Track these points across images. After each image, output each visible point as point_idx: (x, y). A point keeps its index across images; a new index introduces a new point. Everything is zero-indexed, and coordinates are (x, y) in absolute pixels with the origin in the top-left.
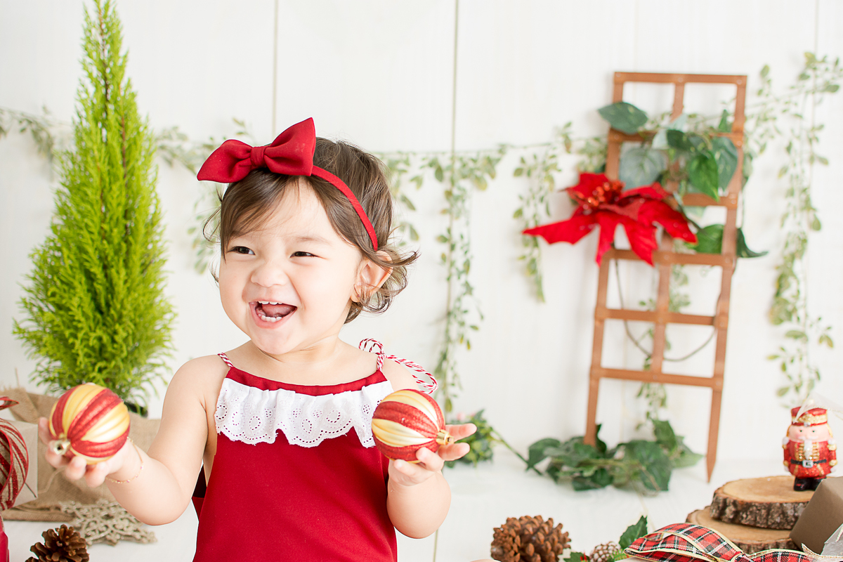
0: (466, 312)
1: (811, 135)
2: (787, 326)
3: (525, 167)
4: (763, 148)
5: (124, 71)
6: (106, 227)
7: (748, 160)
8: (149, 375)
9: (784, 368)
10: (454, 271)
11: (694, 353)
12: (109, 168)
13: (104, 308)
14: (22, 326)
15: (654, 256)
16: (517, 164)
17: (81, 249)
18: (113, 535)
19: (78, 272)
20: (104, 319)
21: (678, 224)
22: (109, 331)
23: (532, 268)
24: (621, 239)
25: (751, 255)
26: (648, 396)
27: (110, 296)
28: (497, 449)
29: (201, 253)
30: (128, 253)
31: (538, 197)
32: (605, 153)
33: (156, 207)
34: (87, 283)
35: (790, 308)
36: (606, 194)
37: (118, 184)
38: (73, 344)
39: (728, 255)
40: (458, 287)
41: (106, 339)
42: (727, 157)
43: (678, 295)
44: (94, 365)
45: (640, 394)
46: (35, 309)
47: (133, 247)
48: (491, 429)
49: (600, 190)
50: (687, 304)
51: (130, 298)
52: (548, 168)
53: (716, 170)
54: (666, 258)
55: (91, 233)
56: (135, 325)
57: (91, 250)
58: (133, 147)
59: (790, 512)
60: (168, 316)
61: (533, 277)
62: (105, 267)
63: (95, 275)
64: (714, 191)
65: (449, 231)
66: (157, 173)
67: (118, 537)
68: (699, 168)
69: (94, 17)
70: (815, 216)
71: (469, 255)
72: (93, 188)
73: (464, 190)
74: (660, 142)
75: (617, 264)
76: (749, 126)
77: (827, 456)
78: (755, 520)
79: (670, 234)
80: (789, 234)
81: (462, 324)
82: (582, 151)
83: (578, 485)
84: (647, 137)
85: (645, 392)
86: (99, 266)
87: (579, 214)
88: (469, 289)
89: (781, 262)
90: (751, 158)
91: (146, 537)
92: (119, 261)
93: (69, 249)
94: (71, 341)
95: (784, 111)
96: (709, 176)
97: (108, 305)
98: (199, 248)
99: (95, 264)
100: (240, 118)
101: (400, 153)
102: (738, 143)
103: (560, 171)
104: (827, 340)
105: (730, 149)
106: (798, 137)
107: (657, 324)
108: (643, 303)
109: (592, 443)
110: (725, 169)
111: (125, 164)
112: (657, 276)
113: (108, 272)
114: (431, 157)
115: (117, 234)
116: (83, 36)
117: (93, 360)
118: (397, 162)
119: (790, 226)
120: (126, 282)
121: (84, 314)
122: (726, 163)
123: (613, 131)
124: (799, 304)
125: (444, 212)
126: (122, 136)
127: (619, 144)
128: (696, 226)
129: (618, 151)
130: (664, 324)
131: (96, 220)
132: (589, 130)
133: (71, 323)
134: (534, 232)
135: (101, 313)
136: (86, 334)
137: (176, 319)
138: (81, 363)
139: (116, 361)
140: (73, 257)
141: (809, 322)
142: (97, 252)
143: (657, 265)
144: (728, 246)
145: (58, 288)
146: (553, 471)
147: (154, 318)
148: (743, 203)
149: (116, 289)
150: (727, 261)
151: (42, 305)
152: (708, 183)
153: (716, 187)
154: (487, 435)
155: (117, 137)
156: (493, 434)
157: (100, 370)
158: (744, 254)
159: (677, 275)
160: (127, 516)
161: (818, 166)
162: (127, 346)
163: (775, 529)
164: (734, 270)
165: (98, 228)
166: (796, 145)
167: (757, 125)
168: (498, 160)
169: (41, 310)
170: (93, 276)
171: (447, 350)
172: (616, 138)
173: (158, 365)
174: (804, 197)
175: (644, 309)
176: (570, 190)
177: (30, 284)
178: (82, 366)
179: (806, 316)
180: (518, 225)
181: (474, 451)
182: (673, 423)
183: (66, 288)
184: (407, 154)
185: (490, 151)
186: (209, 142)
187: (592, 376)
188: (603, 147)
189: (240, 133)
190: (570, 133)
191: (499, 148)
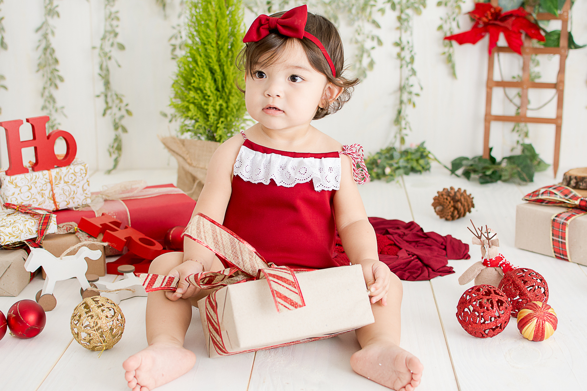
0: (412, 86)
3: (443, 1)
6: (220, 43)
10: (404, 62)
11: (545, 104)
13: (221, 89)
15: (522, 50)
17: (208, 56)
19: (205, 68)
20: (220, 95)
21: (534, 31)
22: (225, 100)
23: (449, 59)
24: (502, 41)
25: (577, 47)
26: (518, 131)
27: (224, 82)
28: (433, 164)
30: (232, 57)
31: (452, 18)
34: (211, 75)
36: (492, 14)
38: (208, 110)
39: (563, 48)
40: (406, 71)
41: (225, 105)
43: (534, 72)
44: (218, 120)
45: (513, 130)
48: (429, 152)
49: (489, 13)
50: (539, 77)
51: (236, 82)
52: (457, 1)
54: (527, 50)
55: (212, 47)
57: (213, 56)
61: (450, 65)
62: (220, 66)
63: (216, 71)
64: (555, 11)
65: (400, 39)
71: (413, 53)
72: (212, 21)
73: (407, 15)
75: (498, 55)
79: (530, 36)
81: (410, 93)
83: (482, 181)
85: (516, 129)
86: (217, 65)
87: (475, 27)
88: (414, 72)
92: (228, 61)
93: (200, 56)
94: (205, 107)
96: (553, 2)
97: (223, 87)
99: (215, 64)
103: (464, 2)
107: (523, 89)
108: (514, 77)
109: (487, 157)
112: (522, 61)
113: (222, 68)
117: (217, 117)
120: (233, 74)
121: (211, 92)
125: (397, 28)
128: (545, 31)
130: (527, 89)
131: (214, 39)
133: (205, 97)
134: (450, 38)
135: (219, 91)
136: (213, 104)
138: (211, 119)
140: (202, 61)
142: (217, 57)
143: (524, 55)
144: (563, 42)
145: (196, 78)
146: (467, 174)
148: (571, 17)
149: (228, 77)
150: (563, 51)
152: (552, 7)
153: (556, 9)
154: (427, 156)
156: (430, 156)
157: (222, 122)
158: (573, 46)
159: (534, 61)
162: (235, 108)
164: (567, 57)
165: (216, 44)
170: (213, 71)
171: (401, 109)
175: (515, 80)
176: (470, 13)
180: (440, 35)
181: (420, 165)
182: (534, 146)
183: (201, 78)
187: (486, 120)
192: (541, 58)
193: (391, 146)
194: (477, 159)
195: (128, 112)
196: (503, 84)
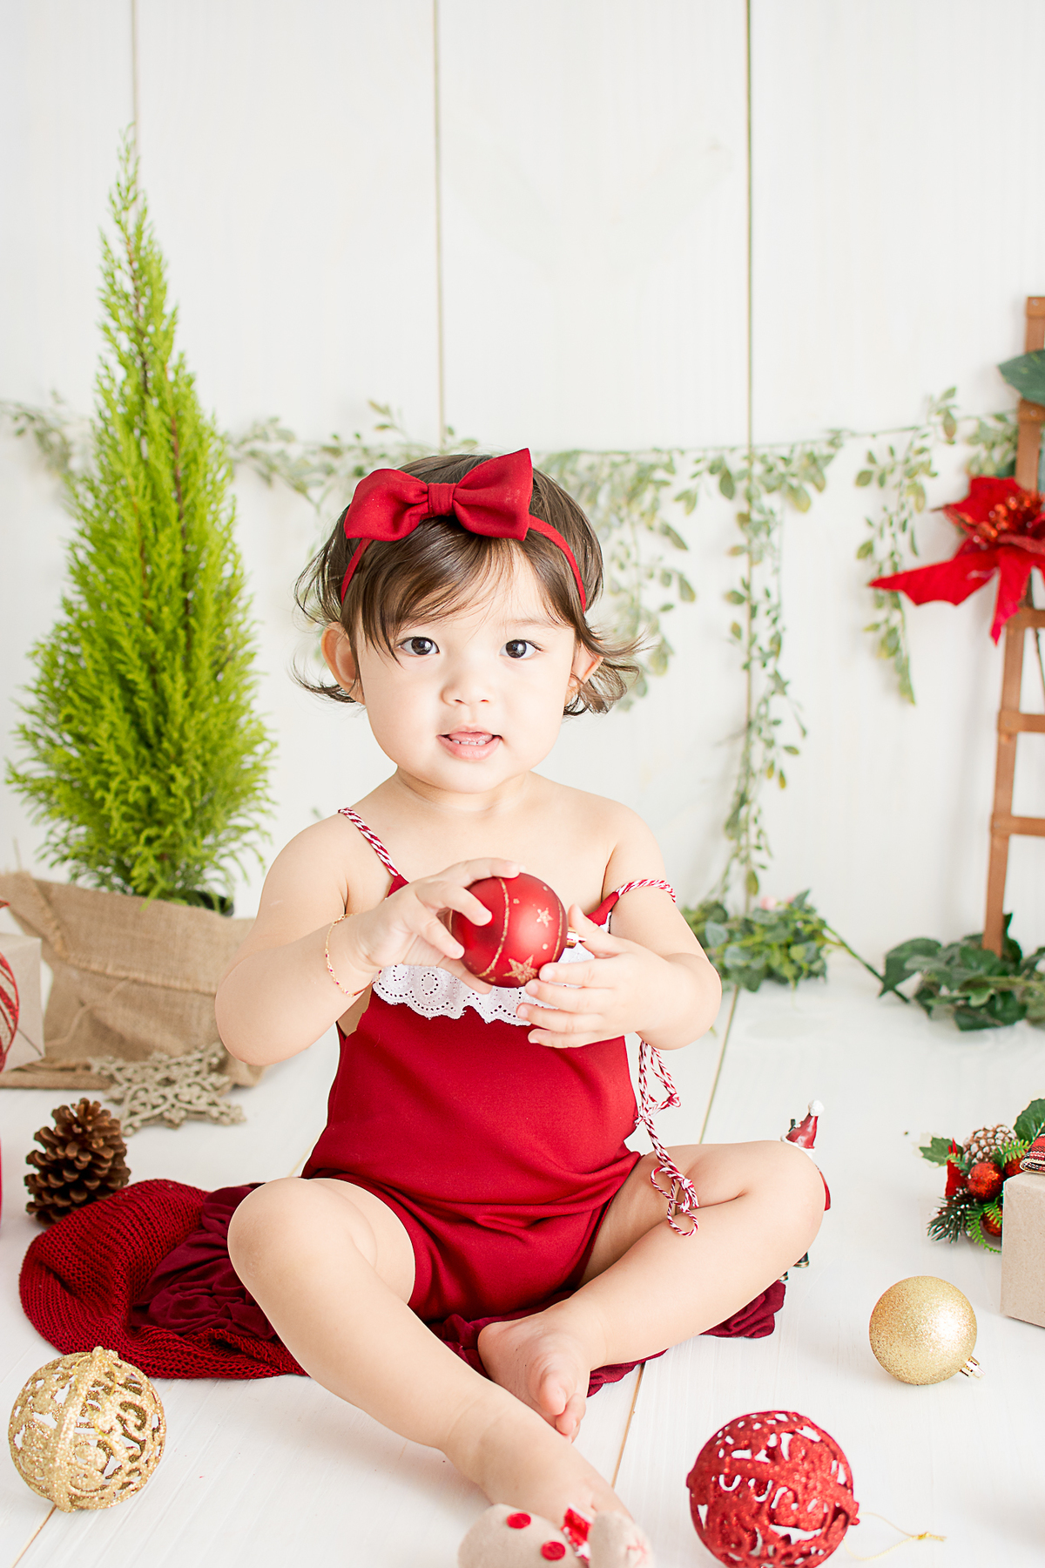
0: (776, 723)
3: (876, 469)
5: (172, 340)
6: (151, 604)
8: (234, 846)
10: (755, 652)
12: (153, 504)
13: (153, 740)
14: (21, 771)
16: (861, 464)
17: (112, 644)
18: (174, 1111)
19: (107, 679)
20: (153, 756)
22: (162, 776)
23: (891, 644)
27: (160, 719)
28: (834, 959)
30: (189, 645)
31: (897, 521)
32: (1014, 441)
33: (235, 567)
34: (122, 697)
36: (1011, 514)
37: (168, 531)
38: (103, 799)
40: (762, 683)
41: (155, 790)
44: (138, 832)
46: (42, 743)
47: (196, 637)
48: (823, 923)
49: (1001, 509)
51: (193, 722)
52: (915, 469)
55: (127, 615)
56: (205, 764)
57: (126, 644)
58: (193, 467)
60: (260, 749)
61: (892, 661)
62: (152, 671)
63: (136, 684)
65: (746, 584)
66: (234, 509)
67: (183, 1114)
69: (120, 252)
71: (779, 625)
72: (127, 539)
73: (770, 512)
75: (1037, 636)
81: (770, 744)
82: (973, 440)
83: (965, 1021)
86: (141, 669)
88: (780, 684)
91: (228, 1115)
92: (174, 659)
93: (92, 641)
94: (98, 795)
97: (159, 733)
99: (135, 667)
100: (381, 402)
101: (657, 451)
103: (935, 475)
109: (996, 947)
111: (179, 499)
113: (157, 677)
114: (713, 456)
115: (168, 617)
116: (103, 284)
117: (137, 825)
118: (653, 467)
120: (186, 695)
121: (119, 750)
123: (1025, 403)
125: (736, 551)
126: (174, 450)
127: (1038, 424)
129: (1038, 440)
131: (135, 593)
132: (986, 400)
133: (99, 764)
134: (891, 583)
135: (149, 746)
136: (123, 782)
137: (275, 752)
138: (116, 830)
139: (175, 825)
140: (98, 656)
142: (138, 646)
145: (75, 706)
146: (926, 995)
147: (236, 753)
149: (171, 707)
151: (53, 735)
154: (817, 934)
155: (165, 453)
156: (826, 933)
157: (149, 841)
160: (198, 1079)
162: (192, 800)
165: (138, 606)
168: (829, 458)
169: (51, 742)
170: (132, 686)
171: (747, 788)
172: (1033, 414)
173: (248, 829)
176: (952, 509)
177: (32, 700)
178: (119, 836)
180: (866, 571)
181: (792, 961)
184: (669, 452)
185: (813, 442)
186: (331, 443)
187: (993, 830)
188: (1009, 432)
189: (383, 427)
190: (954, 407)
191: (828, 436)
193: (714, 898)
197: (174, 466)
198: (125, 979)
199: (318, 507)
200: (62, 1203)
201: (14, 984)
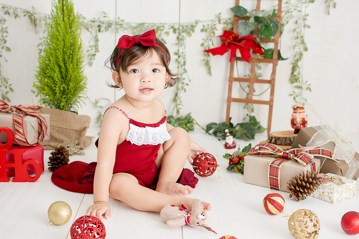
0: (184, 79)
1: (304, 18)
2: (296, 84)
3: (205, 29)
4: (287, 22)
6: (65, 50)
7: (282, 26)
8: (78, 100)
9: (294, 99)
10: (180, 65)
11: (263, 93)
12: (65, 29)
13: (64, 78)
14: (36, 83)
15: (249, 59)
16: (202, 28)
17: (57, 57)
19: (55, 65)
20: (64, 81)
21: (258, 49)
22: (67, 85)
23: (207, 64)
24: (238, 54)
25: (283, 59)
27: (66, 73)
28: (196, 127)
29: (90, 59)
30: (72, 58)
31: (209, 39)
32: (233, 24)
33: (81, 42)
34: (59, 69)
35: (296, 78)
36: (233, 38)
38: (55, 90)
39: (275, 59)
40: (181, 70)
41: (66, 87)
42: (275, 25)
43: (258, 73)
44: (62, 96)
45: (245, 107)
46: (40, 78)
47: (74, 57)
48: (193, 119)
49: (231, 36)
50: (261, 76)
51: (74, 74)
52: (213, 29)
53: (271, 30)
54: (254, 60)
55: (60, 52)
56: (75, 83)
57: (60, 58)
58: (73, 22)
59: (292, 140)
60: (85, 80)
61: (208, 67)
62: (64, 63)
63: (62, 66)
64: (270, 37)
65: (178, 51)
67: (72, 153)
68: (265, 29)
70: (305, 46)
71: (185, 59)
73: (183, 36)
74: (252, 20)
75: (237, 62)
76: (283, 14)
77: (304, 123)
78: (281, 143)
79: (255, 52)
80: (296, 52)
81: (183, 83)
82: (225, 23)
84: (248, 18)
85: (246, 107)
87: (223, 45)
88: (185, 71)
89: (294, 62)
90: (283, 26)
91: (82, 153)
92: (69, 61)
93: (53, 57)
94: (54, 88)
95: (295, 9)
96: (269, 32)
97: (66, 76)
98: (90, 57)
99: (62, 63)
100: (104, 11)
101: (161, 23)
102: (279, 21)
103: (217, 30)
104: (309, 89)
105: (276, 23)
106: (300, 19)
107: (251, 83)
108: (245, 76)
109: (228, 123)
110: (274, 30)
111: (70, 28)
112: (251, 67)
113: (66, 65)
114: (172, 25)
117: (61, 95)
118: (160, 27)
119: (297, 49)
120: (72, 68)
121: (58, 79)
122: (275, 27)
123: (235, 16)
124: (300, 76)
125: (176, 44)
127: (238, 20)
128: (264, 49)
129: (237, 23)
130: (253, 83)
131: (62, 47)
132: (227, 16)
133: (54, 82)
134: (208, 51)
135: (63, 79)
136: (59, 86)
137: (87, 81)
138: (58, 95)
139: (69, 95)
140: (54, 60)
141: (303, 83)
142: (62, 58)
143: (250, 63)
144: (275, 56)
145: (49, 71)
146: (215, 134)
147: (82, 81)
148: (280, 41)
149: (69, 71)
150: (275, 61)
152: (268, 35)
153: (271, 36)
154: (192, 122)
156: (194, 121)
157: (64, 98)
158: (280, 59)
159: (258, 66)
160: (74, 147)
161: (306, 28)
162: (73, 89)
163: (287, 145)
164: (277, 65)
165: (62, 50)
166: (299, 21)
167: (286, 14)
168: (195, 26)
170: (60, 67)
171: (177, 92)
172: (237, 18)
173: (81, 97)
174: (301, 39)
175: (246, 78)
176: (221, 37)
177: (38, 69)
179: (302, 80)
180: (202, 49)
181: (188, 127)
182: (256, 117)
183: (52, 70)
184: (163, 24)
185: (193, 23)
186: (93, 20)
187: (228, 101)
188: (232, 22)
189: (105, 17)
190: (221, 17)
191: (195, 22)
192: (262, 65)
193: (171, 115)
194: (221, 125)
195: (11, 89)
196: (239, 80)
197: (69, 21)
198: (58, 127)
199: (91, 33)
200: (57, 166)
201: (46, 123)
